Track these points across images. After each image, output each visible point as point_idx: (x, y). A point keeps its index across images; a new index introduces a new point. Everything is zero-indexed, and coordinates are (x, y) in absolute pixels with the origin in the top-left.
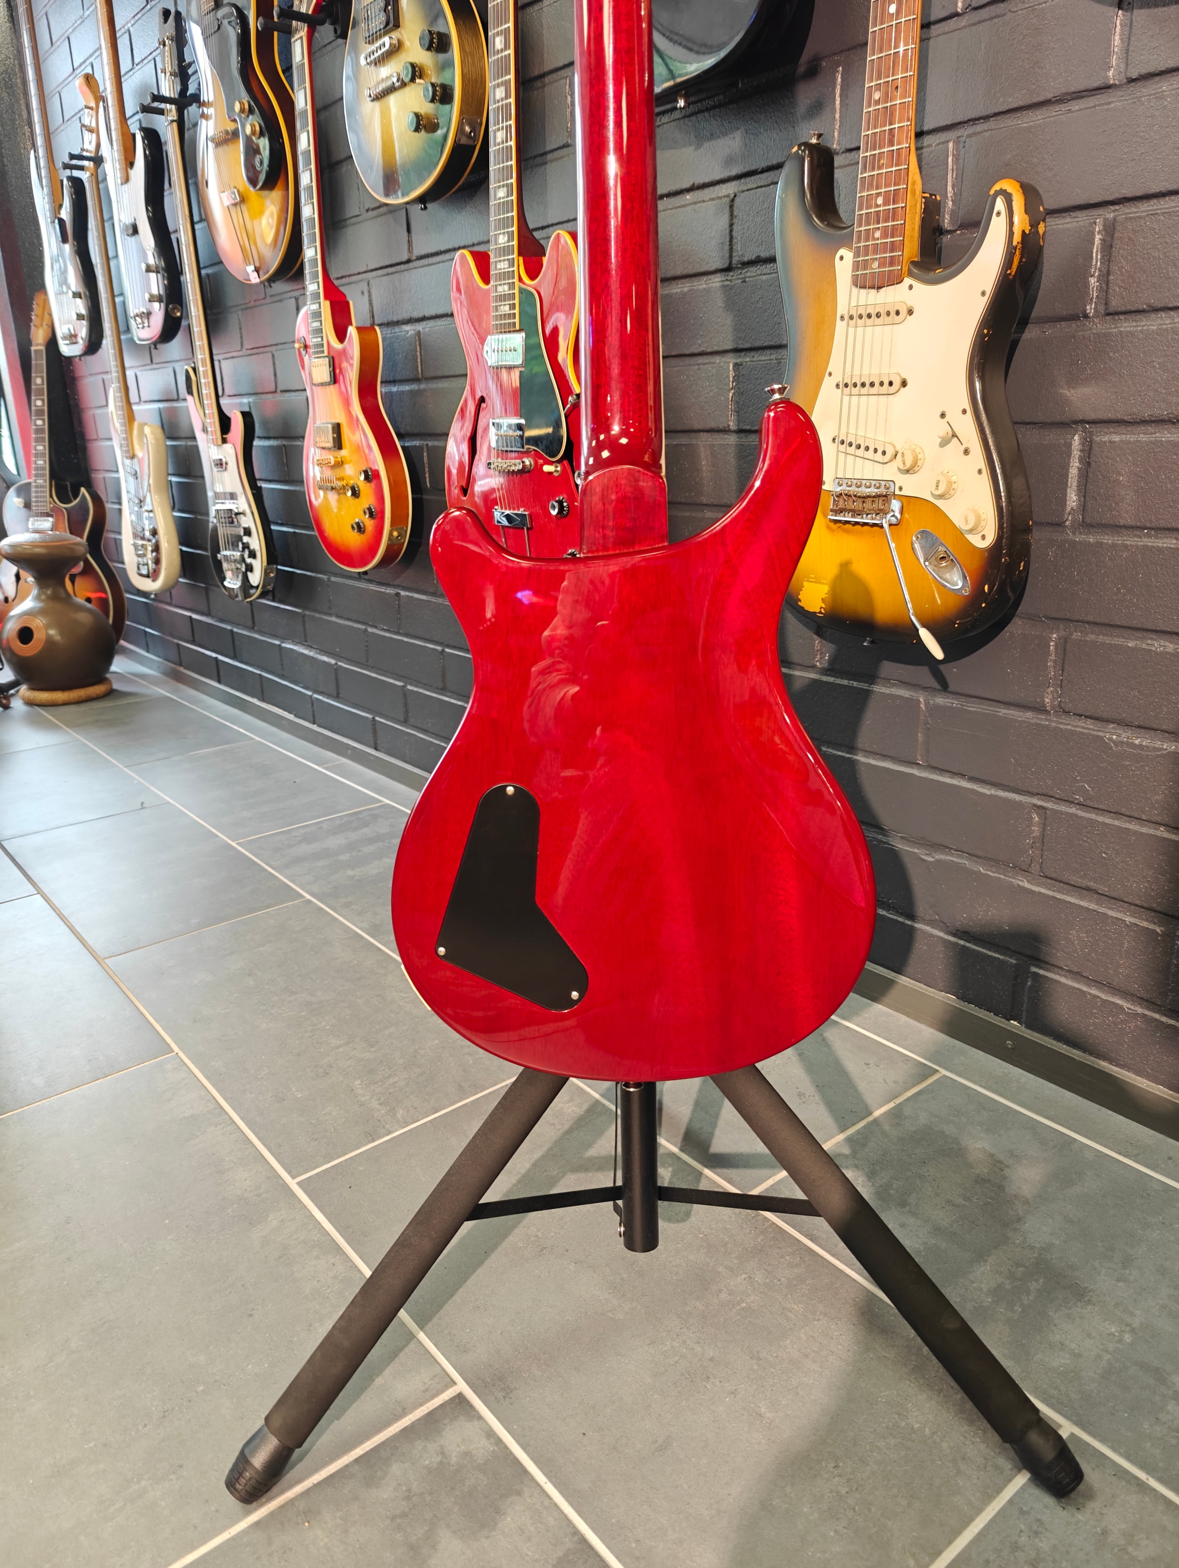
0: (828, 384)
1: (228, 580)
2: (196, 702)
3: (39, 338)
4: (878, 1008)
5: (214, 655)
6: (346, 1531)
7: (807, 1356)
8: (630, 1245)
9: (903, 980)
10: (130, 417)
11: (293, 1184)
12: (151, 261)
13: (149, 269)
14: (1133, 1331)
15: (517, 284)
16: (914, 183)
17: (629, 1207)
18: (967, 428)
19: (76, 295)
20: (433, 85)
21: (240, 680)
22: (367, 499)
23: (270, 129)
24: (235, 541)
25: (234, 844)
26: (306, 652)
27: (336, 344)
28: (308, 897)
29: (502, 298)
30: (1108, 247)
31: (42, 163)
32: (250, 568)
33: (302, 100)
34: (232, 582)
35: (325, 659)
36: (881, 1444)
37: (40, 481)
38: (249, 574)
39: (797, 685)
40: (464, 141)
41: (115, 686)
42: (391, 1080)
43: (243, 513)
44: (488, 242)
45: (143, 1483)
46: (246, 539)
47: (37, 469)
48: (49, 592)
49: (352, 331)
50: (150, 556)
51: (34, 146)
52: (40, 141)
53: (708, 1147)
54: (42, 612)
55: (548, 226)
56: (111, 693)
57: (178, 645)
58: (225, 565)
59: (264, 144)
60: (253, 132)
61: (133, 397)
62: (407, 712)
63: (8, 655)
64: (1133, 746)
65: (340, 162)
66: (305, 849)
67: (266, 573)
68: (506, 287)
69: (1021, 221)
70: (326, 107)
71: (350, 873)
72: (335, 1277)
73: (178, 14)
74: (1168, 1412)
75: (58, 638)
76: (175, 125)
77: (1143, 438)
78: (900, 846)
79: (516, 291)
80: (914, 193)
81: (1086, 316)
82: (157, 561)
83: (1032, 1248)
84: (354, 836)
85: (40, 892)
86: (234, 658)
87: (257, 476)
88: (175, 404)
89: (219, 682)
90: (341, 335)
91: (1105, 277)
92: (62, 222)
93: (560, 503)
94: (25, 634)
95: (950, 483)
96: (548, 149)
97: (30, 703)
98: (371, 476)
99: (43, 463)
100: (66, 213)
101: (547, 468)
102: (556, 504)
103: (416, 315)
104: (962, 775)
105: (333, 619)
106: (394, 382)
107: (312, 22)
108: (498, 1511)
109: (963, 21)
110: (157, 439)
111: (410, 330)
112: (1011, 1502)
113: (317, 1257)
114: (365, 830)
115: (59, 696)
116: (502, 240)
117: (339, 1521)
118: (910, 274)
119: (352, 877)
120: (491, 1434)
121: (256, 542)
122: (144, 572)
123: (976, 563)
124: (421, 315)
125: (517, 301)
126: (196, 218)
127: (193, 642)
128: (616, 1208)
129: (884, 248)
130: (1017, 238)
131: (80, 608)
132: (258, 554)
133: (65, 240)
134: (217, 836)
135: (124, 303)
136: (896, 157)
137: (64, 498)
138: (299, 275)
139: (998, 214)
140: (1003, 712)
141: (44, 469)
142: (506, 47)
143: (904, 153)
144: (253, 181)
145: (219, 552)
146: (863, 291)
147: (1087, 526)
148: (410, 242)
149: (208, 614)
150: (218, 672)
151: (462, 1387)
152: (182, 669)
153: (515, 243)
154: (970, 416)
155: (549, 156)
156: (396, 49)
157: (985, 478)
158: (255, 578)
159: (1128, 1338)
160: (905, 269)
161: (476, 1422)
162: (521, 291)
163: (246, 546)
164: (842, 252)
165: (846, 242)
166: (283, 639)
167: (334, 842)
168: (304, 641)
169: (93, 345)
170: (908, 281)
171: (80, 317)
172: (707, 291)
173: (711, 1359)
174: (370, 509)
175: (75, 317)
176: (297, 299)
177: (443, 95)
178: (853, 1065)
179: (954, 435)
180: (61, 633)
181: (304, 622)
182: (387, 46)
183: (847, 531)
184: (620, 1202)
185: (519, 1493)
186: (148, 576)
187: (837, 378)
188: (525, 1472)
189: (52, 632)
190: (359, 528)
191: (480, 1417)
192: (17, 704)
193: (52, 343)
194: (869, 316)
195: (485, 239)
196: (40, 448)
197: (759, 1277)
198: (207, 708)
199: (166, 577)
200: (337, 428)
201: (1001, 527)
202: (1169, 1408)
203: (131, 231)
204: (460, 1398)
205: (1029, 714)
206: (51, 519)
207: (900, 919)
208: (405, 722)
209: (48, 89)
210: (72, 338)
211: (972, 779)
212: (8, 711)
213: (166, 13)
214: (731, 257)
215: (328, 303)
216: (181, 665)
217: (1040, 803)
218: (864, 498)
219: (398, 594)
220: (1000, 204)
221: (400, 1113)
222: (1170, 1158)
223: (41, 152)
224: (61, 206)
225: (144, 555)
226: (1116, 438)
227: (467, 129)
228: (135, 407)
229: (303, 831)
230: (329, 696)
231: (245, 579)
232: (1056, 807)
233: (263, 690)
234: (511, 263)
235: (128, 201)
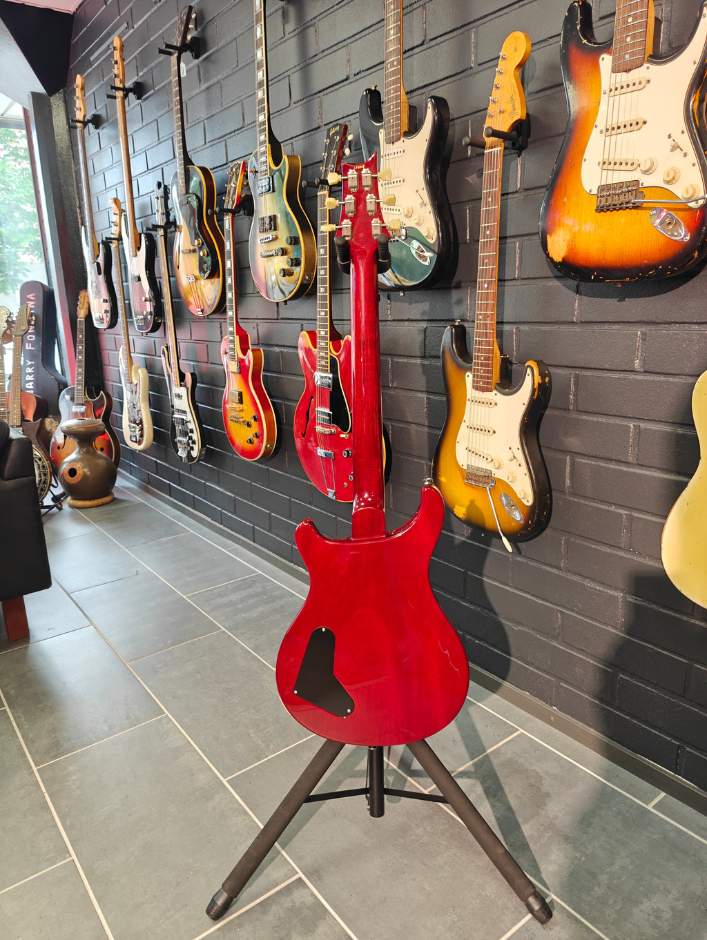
0: (463, 425)
1: (180, 452)
2: (158, 507)
3: (82, 314)
4: (495, 696)
5: (168, 482)
6: (255, 933)
7: (446, 864)
8: (372, 814)
9: (506, 684)
10: (130, 362)
11: (224, 781)
12: (147, 296)
13: (146, 300)
14: (586, 856)
15: (329, 353)
16: (496, 353)
17: (372, 796)
18: (520, 455)
19: (105, 301)
20: (291, 259)
21: (182, 497)
22: (255, 428)
23: (212, 252)
24: (185, 434)
25: (184, 597)
26: (219, 489)
27: (241, 356)
28: (224, 629)
29: (323, 358)
30: (576, 384)
31: (89, 234)
32: (192, 449)
33: (229, 246)
34: (182, 453)
35: (229, 494)
36: (473, 901)
37: (79, 387)
38: (192, 451)
39: (457, 542)
40: (305, 282)
41: (116, 495)
42: (267, 730)
43: (190, 422)
44: (316, 320)
45: (171, 912)
46: (190, 435)
47: (78, 381)
48: (84, 450)
49: (250, 352)
50: (138, 433)
51: (83, 224)
52: (88, 224)
53: (411, 766)
54: (81, 460)
55: (343, 320)
56: (114, 500)
57: (148, 474)
58: (179, 445)
59: (209, 260)
60: (204, 255)
61: (132, 350)
62: (270, 526)
63: (62, 481)
64: (596, 590)
65: (245, 268)
66: (220, 600)
67: (200, 452)
68: (324, 344)
69: (538, 379)
70: (239, 243)
71: (243, 615)
72: (245, 825)
73: (166, 187)
74: (594, 891)
75: (89, 473)
76: (163, 237)
77: (593, 463)
78: (503, 621)
79: (329, 356)
80: (496, 357)
81: (569, 410)
82: (142, 436)
83: (549, 818)
84: (244, 593)
85: (92, 624)
86: (179, 485)
87: (196, 400)
88: (154, 358)
89: (170, 496)
90: (244, 353)
91: (576, 395)
92: (98, 264)
93: (348, 452)
94: (72, 472)
95: (513, 477)
96: (344, 288)
97: (72, 507)
98: (257, 419)
99: (81, 378)
100: (101, 260)
101: (342, 436)
102: (346, 453)
103: (280, 343)
104: (528, 593)
105: (234, 475)
106: (268, 371)
107: (234, 212)
108: (316, 926)
109: (518, 283)
110: (144, 375)
111: (277, 349)
112: (523, 926)
113: (237, 816)
114: (250, 590)
115: (88, 503)
116: (323, 333)
117: (252, 928)
118: (496, 389)
119: (245, 618)
120: (313, 895)
121: (196, 436)
122: (134, 440)
123: (526, 511)
124: (283, 344)
125: (329, 361)
126: (171, 275)
127: (157, 474)
128: (367, 797)
129: (485, 377)
130: (536, 385)
131: (100, 457)
132: (197, 443)
133: (100, 273)
134: (176, 592)
135: (129, 304)
136: (488, 343)
137: (91, 396)
138: (225, 312)
139: (528, 375)
140: (544, 567)
141: (82, 381)
142: (325, 254)
143: (492, 342)
144: (201, 270)
145: (176, 438)
146: (477, 392)
147: (574, 494)
148: (278, 311)
149: (166, 462)
150: (170, 490)
151: (301, 875)
152: (150, 487)
153: (328, 336)
154: (521, 451)
155: (344, 291)
156: (276, 239)
157: (528, 476)
158: (195, 454)
159: (583, 859)
160: (493, 387)
161: (306, 890)
162: (331, 356)
163: (190, 438)
164: (468, 373)
165: (470, 369)
166: (207, 481)
167: (235, 597)
168: (218, 483)
169: (113, 324)
170: (495, 392)
171: (106, 312)
172: (415, 364)
173: (406, 865)
174: (256, 434)
175: (104, 311)
176: (221, 324)
177: (296, 263)
178: (479, 726)
179: (515, 457)
180: (90, 471)
181: (218, 474)
182: (271, 239)
183: (473, 487)
184: (368, 795)
185: (324, 919)
186: (136, 442)
187: (467, 423)
188: (327, 910)
189: (86, 470)
190: (251, 441)
191: (308, 888)
192: (65, 506)
193: (89, 317)
194: (479, 402)
195: (314, 318)
196: (80, 370)
197: (428, 829)
198: (164, 510)
199: (146, 443)
200: (241, 394)
201: (534, 498)
202: (595, 889)
203: (137, 280)
204: (300, 878)
205: (555, 570)
206: (84, 407)
207: (504, 655)
208: (270, 531)
209: (92, 193)
210: (101, 320)
211: (533, 595)
212: (62, 511)
213: (159, 185)
214: (425, 352)
215: (238, 336)
216: (149, 484)
217: (561, 609)
218: (479, 476)
219: (268, 469)
220: (529, 371)
221: (271, 747)
222: (617, 776)
223: (88, 229)
224: (98, 256)
225: (135, 431)
226: (583, 461)
227: (307, 278)
228: (132, 354)
229: (219, 590)
230: (230, 512)
231: (189, 453)
232: (567, 612)
233: (195, 504)
234: (327, 344)
235: (137, 264)
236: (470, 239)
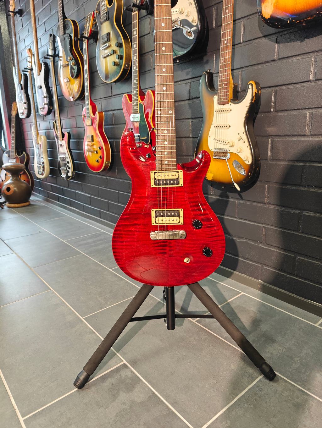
0: (212, 127)
1: (62, 175)
2: (53, 207)
3: (14, 113)
5: (57, 195)
6: (98, 392)
7: (208, 354)
8: (168, 329)
9: (236, 272)
10: (38, 134)
11: (82, 319)
12: (45, 95)
13: (44, 97)
14: (286, 349)
15: (138, 102)
16: (231, 81)
18: (244, 137)
19: (25, 103)
20: (118, 55)
21: (64, 201)
22: (100, 154)
23: (77, 64)
24: (65, 165)
25: (64, 241)
26: (82, 193)
27: (93, 116)
28: (84, 254)
29: (135, 105)
30: (275, 96)
31: (16, 70)
32: (68, 172)
33: (85, 57)
34: (63, 175)
35: (87, 195)
36: (225, 373)
37: (13, 150)
40: (126, 68)
41: (31, 203)
42: (106, 296)
43: (67, 158)
44: (131, 92)
45: (48, 383)
46: (68, 164)
47: (12, 147)
48: (15, 178)
49: (97, 113)
50: (42, 169)
51: (14, 66)
52: (16, 64)
53: (187, 310)
54: (13, 183)
55: (146, 89)
56: (30, 205)
57: (48, 192)
58: (62, 171)
59: (75, 67)
60: (73, 65)
61: (39, 129)
62: (108, 208)
63: (4, 195)
64: (285, 211)
65: (94, 72)
66: (82, 242)
67: (73, 173)
68: (136, 103)
69: (255, 90)
70: (91, 59)
71: (94, 248)
72: (93, 339)
73: (54, 35)
74: (293, 366)
75: (17, 190)
76: (52, 62)
77: (285, 139)
80: (231, 83)
81: (271, 112)
82: (44, 170)
83: (263, 331)
84: (95, 239)
85: (14, 252)
86: (63, 195)
87: (71, 148)
88: (50, 131)
89: (59, 202)
90: (94, 114)
91: (275, 103)
92: (21, 85)
93: (149, 155)
94: (8, 189)
95: (241, 149)
96: (146, 70)
97: (9, 207)
98: (101, 148)
99: (14, 145)
100: (22, 82)
101: (145, 146)
103: (113, 109)
104: (246, 220)
105: (90, 185)
106: (107, 125)
107: (88, 39)
108: (134, 387)
109: (242, 45)
110: (44, 139)
111: (111, 112)
112: (255, 384)
113: (89, 335)
114: (98, 238)
115: (17, 205)
116: (135, 92)
117: (96, 390)
118: (231, 102)
119: (94, 249)
120: (132, 371)
121: (70, 165)
122: (40, 173)
123: (247, 168)
124: (114, 109)
125: (138, 106)
126: (57, 85)
127: (52, 192)
128: (164, 320)
129: (224, 96)
130: (254, 94)
131: (23, 183)
132: (71, 168)
133: (22, 89)
134: (59, 239)
135: (37, 105)
136: (227, 75)
137: (19, 155)
138: (84, 99)
139: (250, 89)
140: (256, 204)
141: (14, 147)
142: (136, 47)
143: (229, 74)
144: (72, 76)
145: (60, 168)
146: (220, 105)
147: (273, 160)
148: (112, 92)
149: (56, 184)
150: (58, 199)
151: (125, 362)
152: (49, 199)
153: (138, 93)
154: (245, 134)
155: (146, 72)
156: (109, 46)
157: (249, 148)
158: (70, 174)
159: (284, 350)
160: (229, 101)
161: (128, 369)
162: (139, 104)
163: (68, 166)
164: (215, 96)
165: (216, 94)
166: (76, 190)
167: (90, 241)
168: (82, 191)
169: (28, 115)
170: (230, 103)
171: (25, 108)
172: (184, 104)
173: (185, 355)
174: (100, 156)
176: (82, 105)
177: (121, 57)
179: (241, 138)
180: (18, 189)
181: (82, 186)
182: (107, 46)
183: (217, 161)
184: (166, 319)
185: (139, 384)
186: (41, 174)
187: (215, 125)
188: (140, 379)
189: (15, 189)
190: (98, 161)
191: (129, 368)
192: (5, 207)
193: (17, 115)
194: (221, 111)
196: (13, 141)
197: (196, 338)
198: (55, 208)
199: (46, 174)
200: (92, 136)
201: (252, 159)
202: (293, 365)
203: (40, 87)
204: (124, 364)
205: (262, 204)
206: (15, 160)
208: (108, 211)
209: (19, 51)
210: (23, 114)
211: (249, 221)
212: (3, 209)
213: (51, 35)
214: (190, 97)
215: (91, 106)
216: (48, 197)
217: (265, 226)
218: (221, 153)
219: (107, 178)
220: (250, 86)
221: (108, 303)
222: (297, 312)
223: (16, 67)
225: (40, 169)
226: (279, 139)
227: (127, 65)
228: (39, 131)
229: (82, 238)
230: (88, 204)
231: (67, 174)
232: (268, 227)
233: (71, 203)
234: (137, 97)
235: (39, 80)
236: (215, 27)
